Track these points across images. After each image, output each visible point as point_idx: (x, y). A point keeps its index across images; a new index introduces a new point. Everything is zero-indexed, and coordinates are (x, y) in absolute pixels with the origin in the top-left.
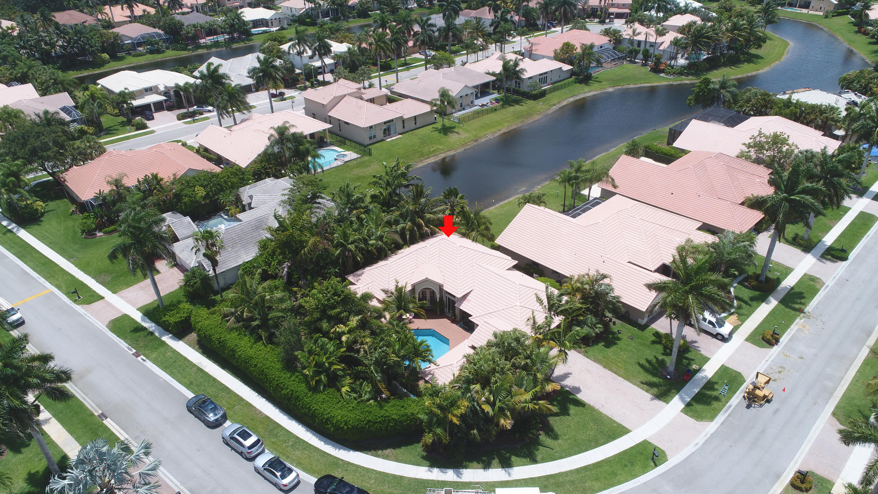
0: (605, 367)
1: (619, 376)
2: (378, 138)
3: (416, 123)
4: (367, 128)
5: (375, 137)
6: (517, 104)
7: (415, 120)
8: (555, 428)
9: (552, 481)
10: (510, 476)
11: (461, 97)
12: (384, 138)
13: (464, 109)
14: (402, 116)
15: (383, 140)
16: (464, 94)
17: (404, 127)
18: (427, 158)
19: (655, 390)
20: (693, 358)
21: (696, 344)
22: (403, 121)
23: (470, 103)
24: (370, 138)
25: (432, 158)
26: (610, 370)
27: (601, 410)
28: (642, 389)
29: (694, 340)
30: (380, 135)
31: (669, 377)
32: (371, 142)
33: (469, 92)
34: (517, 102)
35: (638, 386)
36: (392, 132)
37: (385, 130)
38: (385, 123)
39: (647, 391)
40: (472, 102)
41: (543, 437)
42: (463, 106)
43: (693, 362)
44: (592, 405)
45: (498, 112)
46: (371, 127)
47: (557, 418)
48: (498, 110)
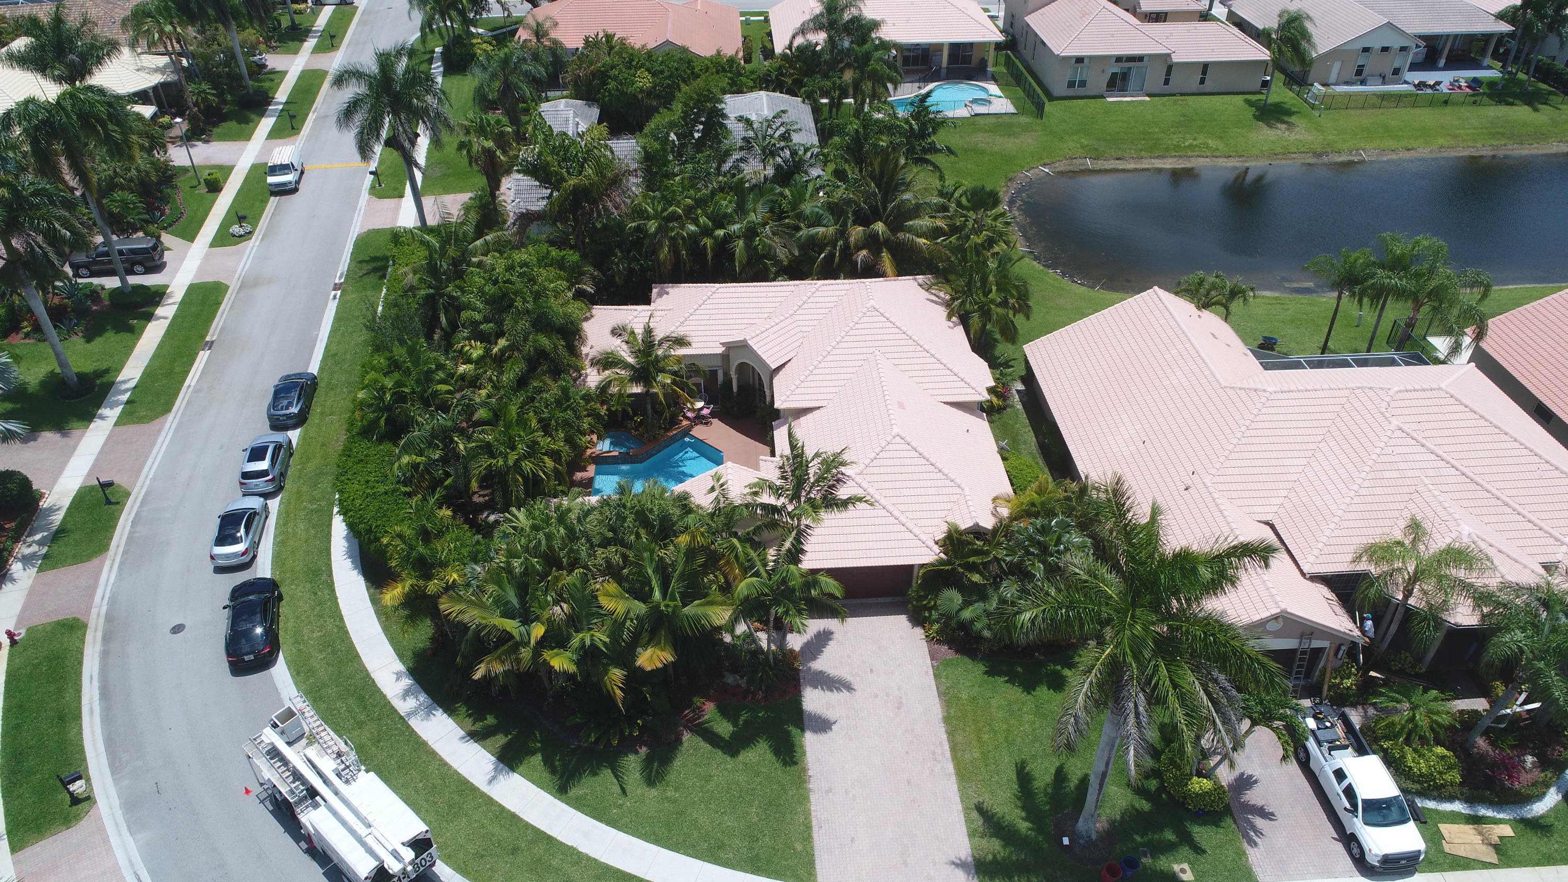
0: (947, 719)
1: (955, 758)
2: (1090, 90)
3: (1202, 81)
4: (1066, 59)
5: (1083, 84)
6: (1529, 104)
7: (1204, 72)
8: (677, 763)
9: (539, 850)
10: (490, 782)
11: (1366, 50)
12: (1106, 94)
13: (1363, 83)
14: (1169, 55)
15: (1103, 97)
16: (1377, 45)
17: (1167, 82)
18: (1158, 157)
19: (994, 847)
20: (1204, 845)
21: (1259, 822)
22: (1170, 68)
23: (1388, 72)
24: (1071, 84)
25: (1170, 160)
26: (951, 734)
27: (813, 797)
28: (968, 821)
29: (1269, 809)
30: (1098, 81)
31: (1066, 841)
32: (1071, 92)
33: (1395, 42)
34: (1532, 99)
35: (966, 809)
36: (1132, 82)
37: (1114, 75)
38: (1119, 59)
39: (972, 834)
40: (1396, 72)
41: (633, 763)
42: (1364, 74)
43: (1192, 855)
44: (810, 773)
45: (1448, 110)
46: (1080, 60)
47: (705, 746)
48: (1456, 104)
